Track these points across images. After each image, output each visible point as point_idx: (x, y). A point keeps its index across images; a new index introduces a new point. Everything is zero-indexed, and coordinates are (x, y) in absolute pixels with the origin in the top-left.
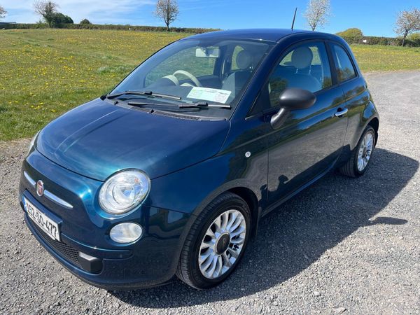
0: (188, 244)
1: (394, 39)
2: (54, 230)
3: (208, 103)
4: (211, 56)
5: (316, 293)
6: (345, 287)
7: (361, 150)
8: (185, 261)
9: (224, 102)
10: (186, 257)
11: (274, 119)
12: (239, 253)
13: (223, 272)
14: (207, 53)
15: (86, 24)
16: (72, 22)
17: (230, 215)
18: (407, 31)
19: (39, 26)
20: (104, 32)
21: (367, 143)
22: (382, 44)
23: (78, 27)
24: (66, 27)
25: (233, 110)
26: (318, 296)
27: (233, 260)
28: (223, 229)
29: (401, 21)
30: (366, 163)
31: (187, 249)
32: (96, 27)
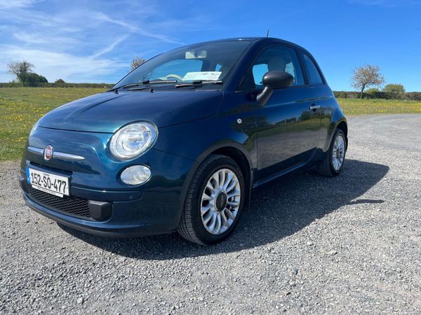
0: (192, 192)
1: (352, 93)
2: (63, 186)
3: (201, 82)
4: (199, 57)
5: (309, 243)
6: (334, 240)
7: (334, 150)
8: (189, 209)
9: (216, 79)
10: (189, 205)
11: (259, 97)
12: (235, 216)
13: (223, 231)
14: (196, 55)
15: (60, 83)
16: (46, 81)
17: (226, 174)
18: (364, 85)
19: (12, 85)
20: (80, 89)
21: (339, 145)
22: (342, 97)
23: (53, 85)
24: (41, 86)
25: (225, 85)
26: (311, 245)
27: (231, 222)
28: (221, 187)
29: (357, 77)
30: (340, 165)
31: (191, 196)
32: (71, 86)
